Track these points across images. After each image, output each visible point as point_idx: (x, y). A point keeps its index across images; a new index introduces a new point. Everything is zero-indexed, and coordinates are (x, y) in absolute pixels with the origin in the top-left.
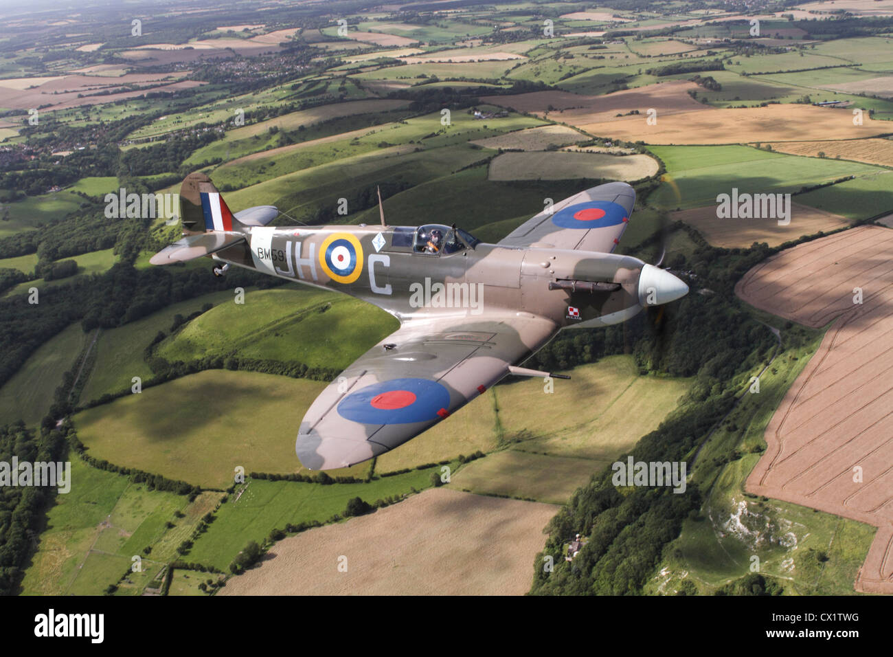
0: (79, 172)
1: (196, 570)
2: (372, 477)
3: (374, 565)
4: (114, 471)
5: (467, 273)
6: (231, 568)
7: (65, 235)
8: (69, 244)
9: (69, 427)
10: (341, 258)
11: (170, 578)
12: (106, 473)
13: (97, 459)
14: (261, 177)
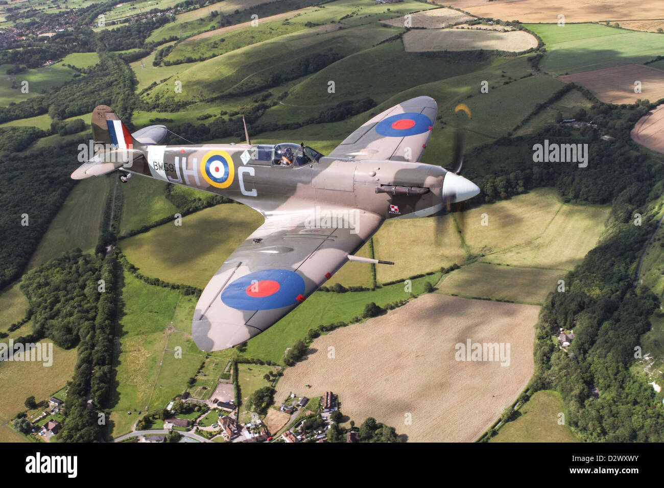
0: (65, 49)
1: (256, 364)
2: (377, 287)
3: (399, 356)
4: (165, 286)
5: (314, 181)
6: (285, 362)
7: (68, 99)
8: (73, 107)
9: (118, 253)
10: (217, 170)
11: (236, 370)
12: (159, 288)
13: (150, 277)
14: (215, 51)
